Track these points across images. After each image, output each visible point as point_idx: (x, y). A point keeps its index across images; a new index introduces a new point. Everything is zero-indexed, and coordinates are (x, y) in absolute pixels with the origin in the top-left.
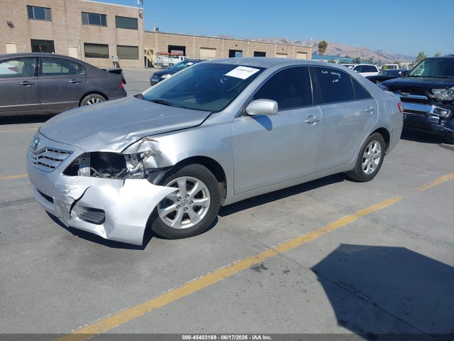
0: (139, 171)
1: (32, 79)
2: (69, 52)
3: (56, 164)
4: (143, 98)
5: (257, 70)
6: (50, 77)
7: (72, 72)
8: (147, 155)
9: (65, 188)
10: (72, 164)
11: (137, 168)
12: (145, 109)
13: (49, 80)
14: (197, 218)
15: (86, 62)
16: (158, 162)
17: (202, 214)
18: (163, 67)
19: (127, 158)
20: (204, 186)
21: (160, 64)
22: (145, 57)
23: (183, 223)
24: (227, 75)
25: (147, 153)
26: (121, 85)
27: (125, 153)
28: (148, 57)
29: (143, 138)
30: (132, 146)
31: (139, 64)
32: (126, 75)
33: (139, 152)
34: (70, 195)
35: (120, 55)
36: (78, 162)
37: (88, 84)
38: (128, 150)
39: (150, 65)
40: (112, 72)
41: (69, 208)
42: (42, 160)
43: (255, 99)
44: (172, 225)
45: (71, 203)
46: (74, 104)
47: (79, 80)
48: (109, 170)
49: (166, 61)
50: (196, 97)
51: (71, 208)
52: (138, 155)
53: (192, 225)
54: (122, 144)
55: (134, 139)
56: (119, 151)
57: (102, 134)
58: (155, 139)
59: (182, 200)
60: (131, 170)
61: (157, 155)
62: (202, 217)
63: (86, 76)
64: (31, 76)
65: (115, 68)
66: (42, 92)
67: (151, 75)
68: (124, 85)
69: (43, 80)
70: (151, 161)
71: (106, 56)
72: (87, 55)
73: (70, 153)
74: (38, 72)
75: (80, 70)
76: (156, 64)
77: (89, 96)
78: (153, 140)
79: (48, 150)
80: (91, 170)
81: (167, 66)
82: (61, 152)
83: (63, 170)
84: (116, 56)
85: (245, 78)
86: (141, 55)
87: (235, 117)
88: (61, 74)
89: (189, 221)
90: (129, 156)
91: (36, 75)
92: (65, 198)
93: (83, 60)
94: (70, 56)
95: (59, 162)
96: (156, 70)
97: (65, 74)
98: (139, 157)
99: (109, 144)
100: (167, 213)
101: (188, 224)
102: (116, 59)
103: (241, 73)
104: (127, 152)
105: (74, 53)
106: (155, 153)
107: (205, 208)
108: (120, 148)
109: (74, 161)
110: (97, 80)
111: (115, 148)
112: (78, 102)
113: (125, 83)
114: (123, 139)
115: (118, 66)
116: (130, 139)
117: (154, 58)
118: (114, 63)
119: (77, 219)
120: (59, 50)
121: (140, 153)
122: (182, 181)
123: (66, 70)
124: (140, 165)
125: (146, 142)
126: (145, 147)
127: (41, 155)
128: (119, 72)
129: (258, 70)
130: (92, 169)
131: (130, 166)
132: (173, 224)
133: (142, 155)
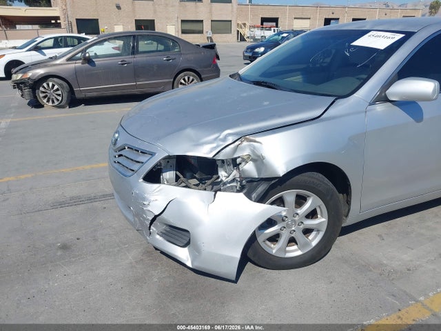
0: (234, 180)
1: (129, 58)
2: (168, 29)
3: (135, 167)
4: (241, 78)
5: (400, 36)
6: (145, 55)
7: (167, 49)
8: (245, 161)
9: (144, 199)
10: (154, 167)
11: (231, 177)
12: (245, 95)
13: (145, 58)
14: (308, 244)
15: (182, 38)
16: (259, 170)
17: (314, 240)
18: (255, 40)
19: (219, 163)
20: (320, 202)
21: (252, 37)
22: (238, 31)
23: (288, 249)
24: (354, 44)
25: (245, 157)
26: (214, 61)
27: (217, 158)
28: (240, 30)
29: (242, 137)
30: (228, 149)
31: (231, 38)
32: (219, 50)
33: (235, 156)
34: (149, 208)
35: (214, 31)
36: (160, 165)
37: (182, 61)
38: (221, 154)
39: (242, 39)
40: (206, 47)
41: (148, 223)
42: (121, 160)
43: (399, 79)
44: (274, 251)
45: (151, 218)
46: (168, 82)
47: (173, 57)
48: (197, 176)
49: (258, 33)
50: (302, 74)
51: (151, 224)
52: (234, 160)
53: (299, 253)
54: (214, 145)
55: (230, 140)
56: (210, 156)
57: (189, 132)
58: (257, 139)
59: (289, 221)
60: (224, 179)
61: (258, 160)
62: (314, 243)
63: (180, 53)
64: (129, 55)
65: (209, 43)
66: (138, 71)
67: (244, 49)
68: (217, 61)
69: (139, 58)
70: (250, 168)
71: (201, 32)
72: (184, 32)
73: (152, 154)
74: (135, 51)
75: (174, 47)
76: (248, 37)
77: (182, 74)
78: (255, 141)
79: (128, 148)
80: (176, 174)
81: (259, 39)
82: (141, 152)
83: (143, 176)
84: (210, 31)
85: (383, 48)
86: (234, 28)
87: (370, 104)
88: (157, 51)
89: (295, 247)
90: (223, 161)
91: (133, 53)
92: (144, 212)
93: (180, 37)
94: (169, 33)
95: (139, 165)
96: (249, 43)
97: (160, 51)
98: (235, 163)
99: (198, 144)
100: (268, 236)
101: (294, 252)
102: (210, 34)
103: (377, 41)
104: (220, 157)
105: (172, 30)
106: (256, 158)
107: (318, 231)
108: (211, 152)
109: (157, 165)
110: (191, 57)
111: (205, 151)
112: (172, 80)
113: (219, 59)
114: (216, 139)
115: (212, 41)
116: (225, 139)
117: (246, 32)
118: (208, 38)
119: (158, 237)
120: (159, 28)
121: (236, 159)
122: (290, 196)
123: (161, 47)
124: (235, 173)
125: (245, 143)
126: (243, 149)
127: (120, 153)
128: (212, 47)
129: (402, 35)
130: (178, 173)
131: (222, 174)
132: (274, 249)
133: (238, 161)
